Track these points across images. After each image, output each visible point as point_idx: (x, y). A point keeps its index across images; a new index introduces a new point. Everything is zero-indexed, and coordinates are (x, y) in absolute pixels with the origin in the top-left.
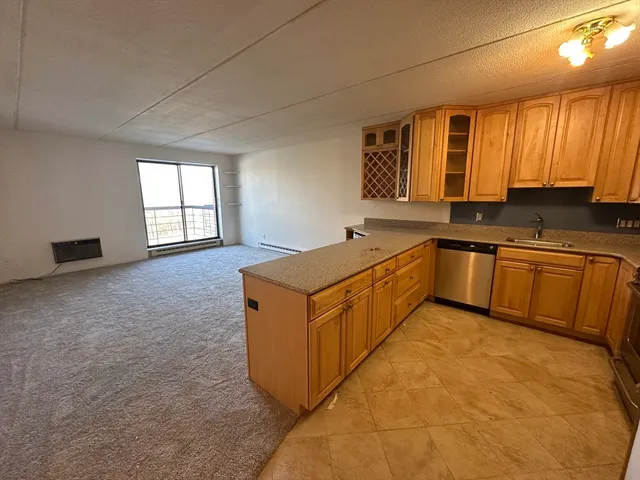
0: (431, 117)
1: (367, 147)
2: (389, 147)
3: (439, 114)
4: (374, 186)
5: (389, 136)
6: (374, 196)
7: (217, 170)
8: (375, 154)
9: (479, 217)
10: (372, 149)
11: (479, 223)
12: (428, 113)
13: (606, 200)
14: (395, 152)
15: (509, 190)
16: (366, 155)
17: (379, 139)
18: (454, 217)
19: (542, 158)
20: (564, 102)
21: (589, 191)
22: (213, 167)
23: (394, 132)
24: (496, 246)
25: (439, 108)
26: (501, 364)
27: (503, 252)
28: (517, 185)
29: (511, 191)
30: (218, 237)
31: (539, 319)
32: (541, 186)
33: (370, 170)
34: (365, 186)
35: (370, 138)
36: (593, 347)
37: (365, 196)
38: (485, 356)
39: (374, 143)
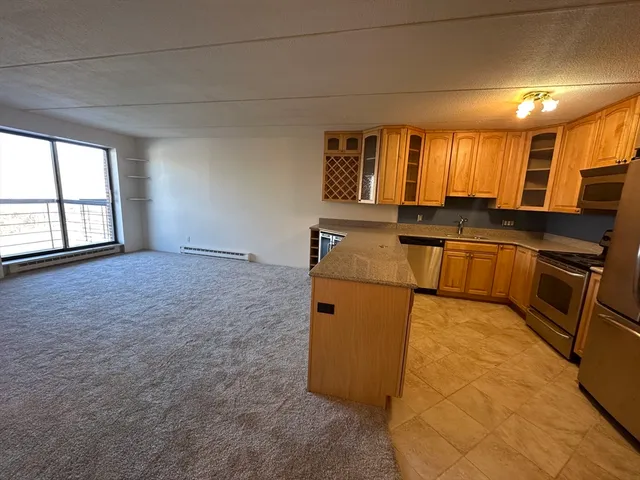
0: (397, 133)
1: (331, 151)
2: (352, 153)
3: (403, 131)
4: (336, 188)
5: (352, 143)
6: (335, 197)
7: (114, 154)
8: (337, 158)
9: (420, 218)
10: (334, 153)
11: (420, 222)
12: (395, 129)
13: (504, 207)
14: (357, 159)
15: (447, 198)
16: (328, 158)
17: (342, 144)
18: (401, 218)
19: (468, 175)
20: (482, 137)
21: (493, 200)
22: (107, 150)
23: (356, 140)
24: (444, 240)
25: (403, 126)
26: (469, 327)
27: (449, 244)
28: (452, 194)
29: (448, 199)
30: (116, 242)
31: (471, 291)
32: (466, 196)
33: (332, 173)
34: (327, 187)
35: (332, 143)
36: (501, 307)
37: (326, 197)
38: (457, 324)
39: (337, 148)
